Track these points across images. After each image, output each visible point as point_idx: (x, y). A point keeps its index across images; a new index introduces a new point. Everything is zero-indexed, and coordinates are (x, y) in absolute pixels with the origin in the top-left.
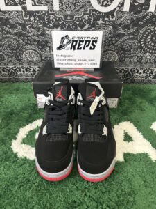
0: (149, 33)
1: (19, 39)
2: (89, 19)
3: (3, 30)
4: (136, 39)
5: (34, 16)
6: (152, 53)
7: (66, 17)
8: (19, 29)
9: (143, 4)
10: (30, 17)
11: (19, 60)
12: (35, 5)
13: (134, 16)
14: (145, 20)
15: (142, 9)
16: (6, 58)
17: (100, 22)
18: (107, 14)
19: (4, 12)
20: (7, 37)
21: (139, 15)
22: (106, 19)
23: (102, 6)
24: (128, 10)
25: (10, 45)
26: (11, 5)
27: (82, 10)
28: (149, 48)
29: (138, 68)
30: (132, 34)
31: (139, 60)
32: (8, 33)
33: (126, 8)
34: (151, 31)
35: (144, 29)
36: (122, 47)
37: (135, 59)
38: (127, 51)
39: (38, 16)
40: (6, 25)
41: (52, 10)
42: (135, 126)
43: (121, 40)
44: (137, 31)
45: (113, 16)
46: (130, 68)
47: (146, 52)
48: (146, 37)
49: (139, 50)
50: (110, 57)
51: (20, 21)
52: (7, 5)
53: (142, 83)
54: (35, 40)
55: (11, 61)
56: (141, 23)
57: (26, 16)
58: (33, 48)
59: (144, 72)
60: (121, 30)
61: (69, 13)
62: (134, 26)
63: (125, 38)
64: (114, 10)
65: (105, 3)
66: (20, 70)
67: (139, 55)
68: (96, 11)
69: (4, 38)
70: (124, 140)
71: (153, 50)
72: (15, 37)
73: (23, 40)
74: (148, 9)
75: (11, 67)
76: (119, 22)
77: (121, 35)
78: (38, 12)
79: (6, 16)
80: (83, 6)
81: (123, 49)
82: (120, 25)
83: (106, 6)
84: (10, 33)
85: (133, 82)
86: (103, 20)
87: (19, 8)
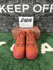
0: (50, 18)
1: (12, 20)
2: (33, 15)
3: (8, 17)
4: (47, 20)
5: (17, 14)
6: (52, 24)
7: (26, 14)
8: (12, 17)
9: (48, 11)
10: (16, 14)
11: (12, 26)
12: (18, 11)
13: (45, 14)
14: (49, 15)
15: (48, 12)
16: (8, 25)
17: (36, 15)
18: (38, 13)
19: (9, 13)
20: (9, 19)
21: (47, 13)
22: (38, 14)
23: (36, 11)
24: (44, 12)
25: (9, 22)
26: (11, 11)
27: (31, 12)
28: (51, 22)
29: (48, 28)
30: (45, 18)
31: (48, 26)
32: (9, 18)
33: (43, 11)
34: (51, 18)
35: (49, 17)
36: (42, 22)
37: (47, 26)
38: (44, 23)
39: (18, 14)
40: (9, 16)
41: (22, 12)
42: (48, 44)
43: (42, 20)
44: (47, 17)
45: (40, 14)
46: (45, 28)
47: (50, 23)
48: (50, 19)
49: (48, 23)
50: (39, 25)
51: (13, 15)
52: (10, 11)
53: (49, 33)
54: (17, 20)
55: (9, 26)
56: (48, 15)
57: (15, 14)
58: (16, 22)
59: (50, 29)
60: (42, 17)
61: (27, 13)
62: (46, 16)
63: (43, 19)
64: (40, 12)
65: (37, 10)
66: (12, 29)
67: (48, 24)
68: (35, 12)
69: (8, 20)
70: (45, 48)
71: (52, 23)
72: (11, 19)
73: (13, 20)
74: (50, 12)
75: (9, 28)
76: (41, 15)
77: (42, 19)
78: (18, 13)
79: (9, 14)
80: (31, 11)
81: (43, 23)
82: (42, 16)
83: (38, 11)
84: (10, 18)
85: (46, 32)
86: (37, 15)
87: (13, 12)
